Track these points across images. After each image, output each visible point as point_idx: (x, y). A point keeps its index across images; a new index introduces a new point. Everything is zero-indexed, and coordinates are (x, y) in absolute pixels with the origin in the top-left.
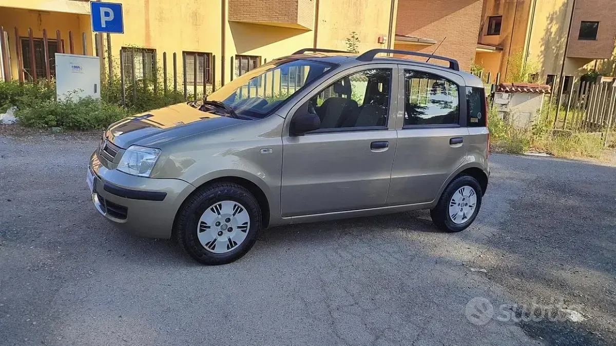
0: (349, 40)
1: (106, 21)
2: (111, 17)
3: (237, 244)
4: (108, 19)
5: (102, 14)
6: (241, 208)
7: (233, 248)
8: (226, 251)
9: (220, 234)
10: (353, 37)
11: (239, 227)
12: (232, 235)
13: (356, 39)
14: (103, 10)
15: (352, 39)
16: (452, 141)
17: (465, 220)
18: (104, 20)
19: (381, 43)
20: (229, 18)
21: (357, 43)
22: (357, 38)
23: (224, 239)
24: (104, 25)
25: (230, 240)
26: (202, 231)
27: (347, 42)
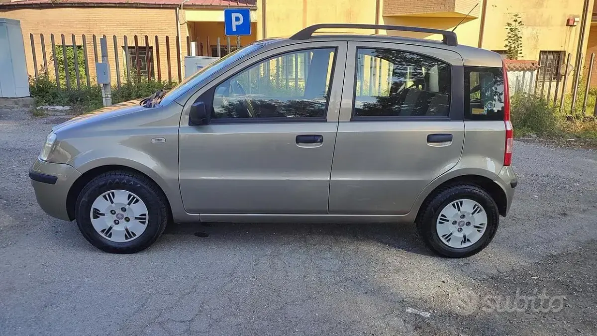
0: (509, 24)
1: (236, 25)
2: (241, 22)
3: (136, 235)
4: (237, 23)
5: (234, 19)
6: (137, 199)
7: (132, 239)
8: (124, 240)
9: (117, 223)
10: (515, 21)
11: (136, 218)
12: (129, 225)
13: (519, 23)
14: (234, 15)
15: (513, 23)
16: (431, 138)
17: (468, 244)
18: (234, 23)
19: (571, 26)
20: (384, 13)
21: (520, 28)
22: (521, 22)
23: (120, 228)
24: (234, 29)
25: (127, 230)
26: (96, 217)
27: (507, 27)
